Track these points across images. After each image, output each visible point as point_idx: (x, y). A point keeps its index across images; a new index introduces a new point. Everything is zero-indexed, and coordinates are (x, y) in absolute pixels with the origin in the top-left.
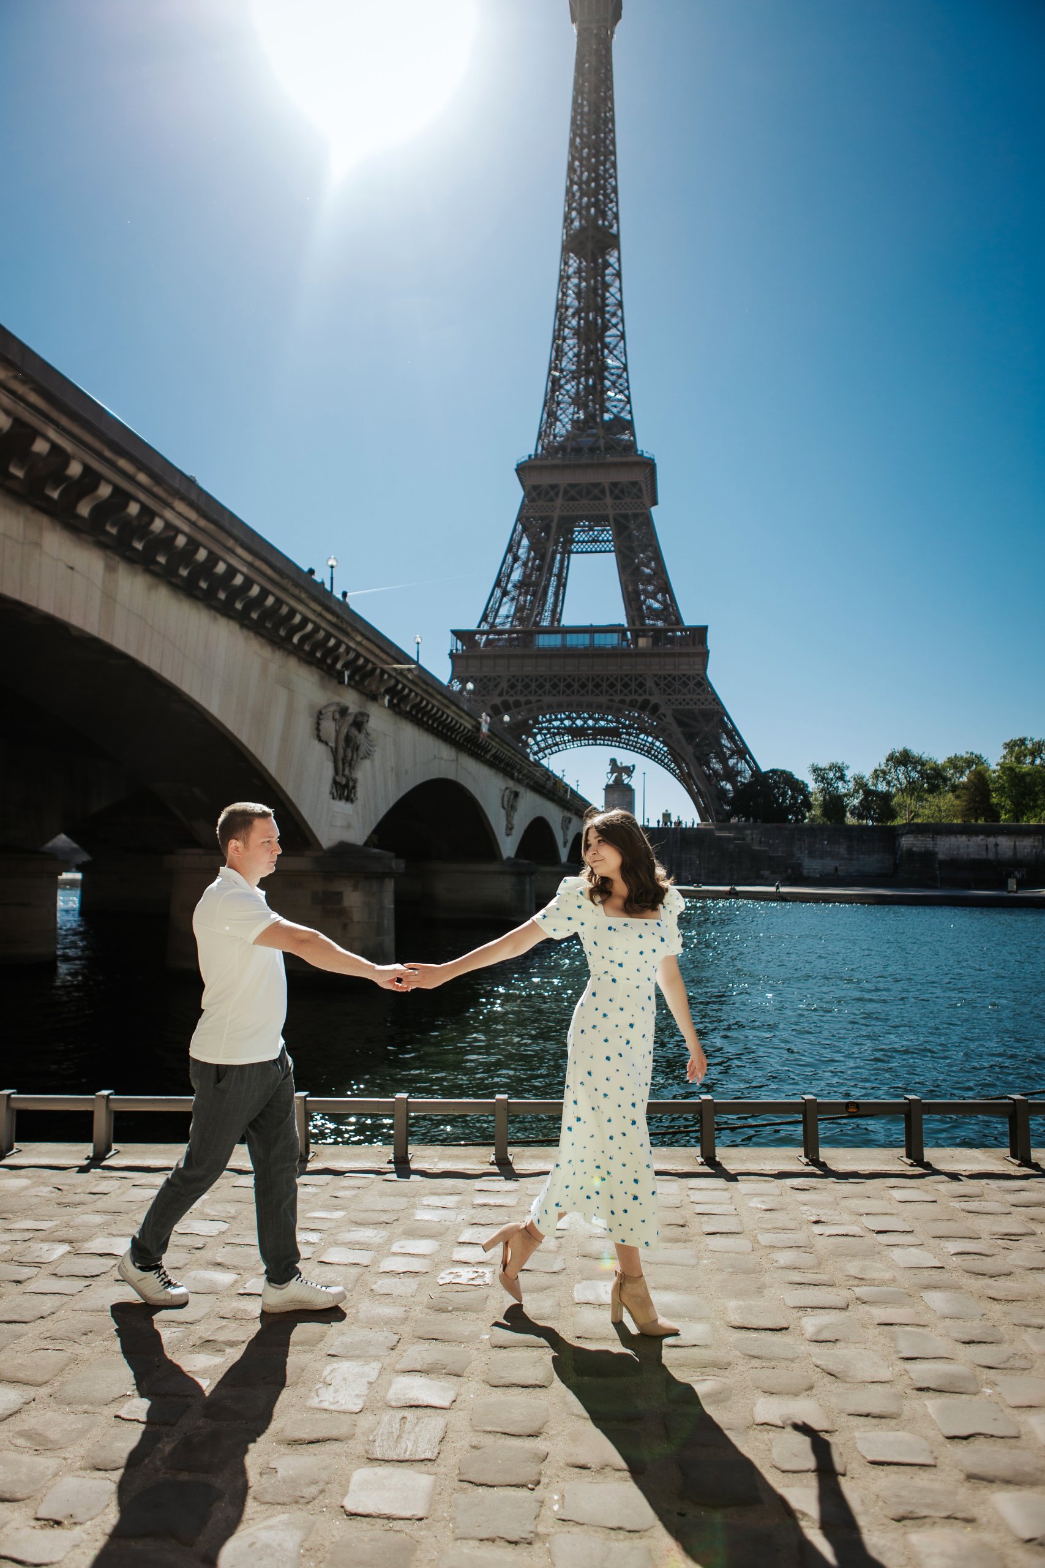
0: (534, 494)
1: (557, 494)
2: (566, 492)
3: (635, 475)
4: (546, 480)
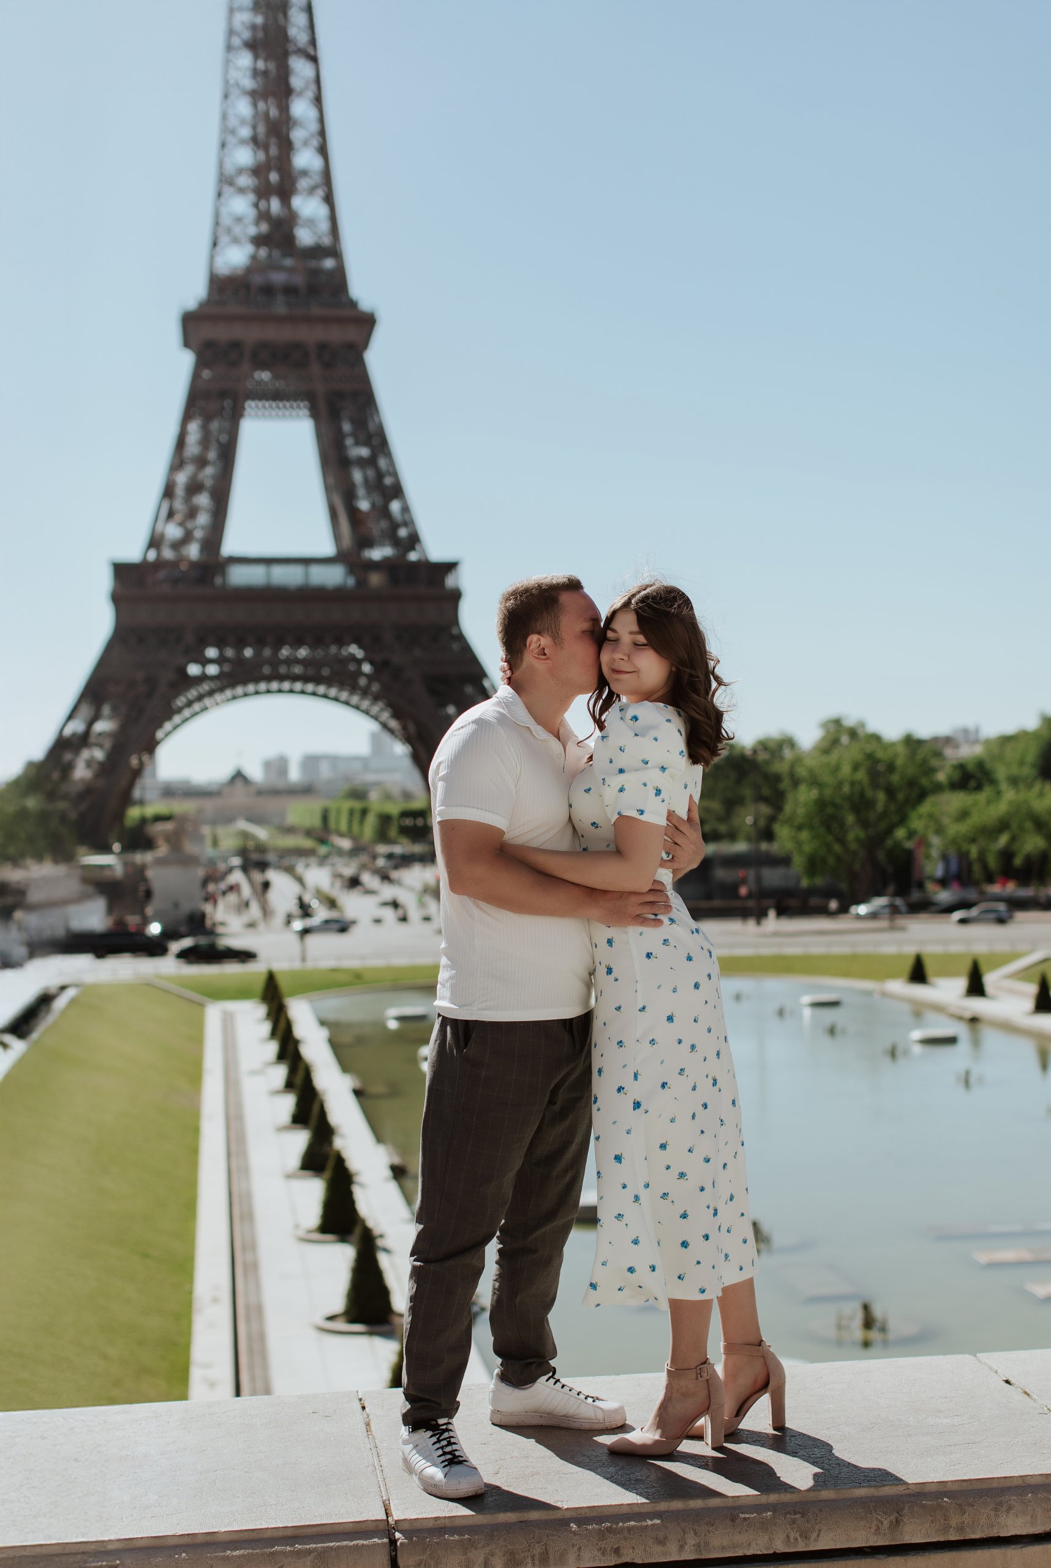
1: (240, 355)
2: (255, 352)
3: (351, 334)
4: (223, 333)
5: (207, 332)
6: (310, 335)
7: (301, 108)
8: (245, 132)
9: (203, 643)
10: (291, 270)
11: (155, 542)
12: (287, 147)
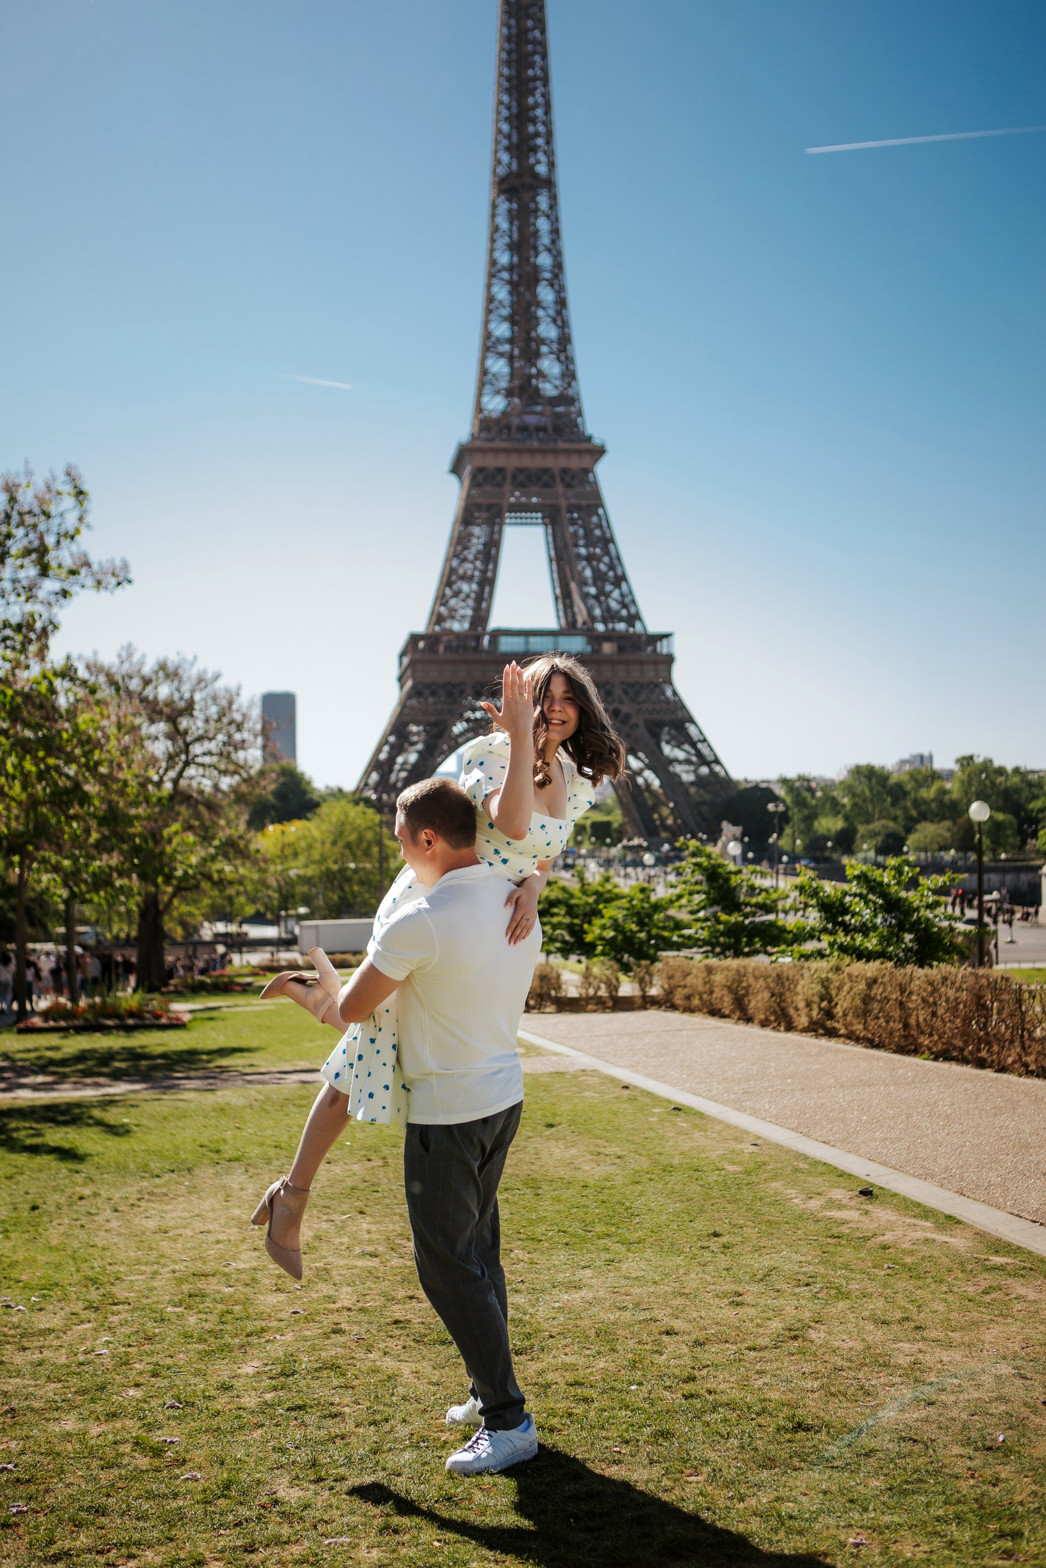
0: (480, 477)
1: (504, 479)
2: (514, 477)
3: (586, 462)
4: (491, 462)
5: (480, 461)
6: (555, 463)
7: (546, 294)
8: (506, 312)
9: (478, 696)
10: (541, 414)
11: (438, 619)
12: (535, 321)
